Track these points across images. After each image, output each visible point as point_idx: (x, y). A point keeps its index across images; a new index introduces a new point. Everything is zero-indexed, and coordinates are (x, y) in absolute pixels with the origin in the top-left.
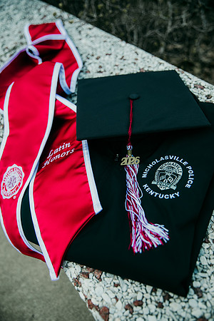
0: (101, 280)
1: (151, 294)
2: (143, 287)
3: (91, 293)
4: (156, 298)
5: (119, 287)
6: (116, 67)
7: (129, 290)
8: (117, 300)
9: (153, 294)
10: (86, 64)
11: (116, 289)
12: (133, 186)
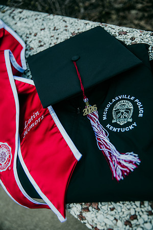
0: (99, 210)
1: (141, 207)
2: (133, 203)
3: (95, 222)
4: (146, 209)
5: (115, 210)
6: (52, 38)
7: (123, 210)
8: (117, 220)
9: (142, 206)
10: (28, 43)
11: (113, 213)
12: (99, 129)
